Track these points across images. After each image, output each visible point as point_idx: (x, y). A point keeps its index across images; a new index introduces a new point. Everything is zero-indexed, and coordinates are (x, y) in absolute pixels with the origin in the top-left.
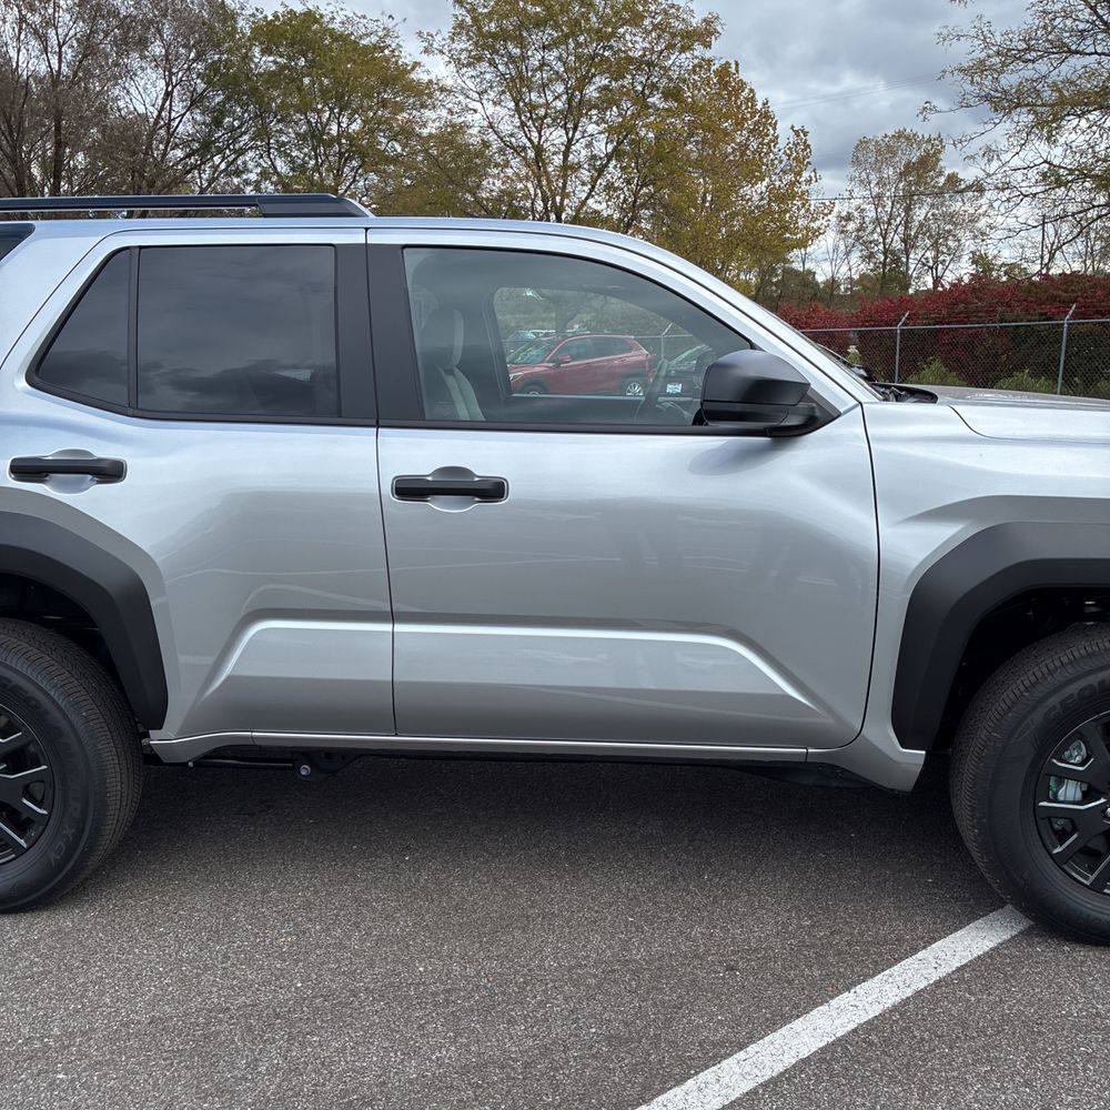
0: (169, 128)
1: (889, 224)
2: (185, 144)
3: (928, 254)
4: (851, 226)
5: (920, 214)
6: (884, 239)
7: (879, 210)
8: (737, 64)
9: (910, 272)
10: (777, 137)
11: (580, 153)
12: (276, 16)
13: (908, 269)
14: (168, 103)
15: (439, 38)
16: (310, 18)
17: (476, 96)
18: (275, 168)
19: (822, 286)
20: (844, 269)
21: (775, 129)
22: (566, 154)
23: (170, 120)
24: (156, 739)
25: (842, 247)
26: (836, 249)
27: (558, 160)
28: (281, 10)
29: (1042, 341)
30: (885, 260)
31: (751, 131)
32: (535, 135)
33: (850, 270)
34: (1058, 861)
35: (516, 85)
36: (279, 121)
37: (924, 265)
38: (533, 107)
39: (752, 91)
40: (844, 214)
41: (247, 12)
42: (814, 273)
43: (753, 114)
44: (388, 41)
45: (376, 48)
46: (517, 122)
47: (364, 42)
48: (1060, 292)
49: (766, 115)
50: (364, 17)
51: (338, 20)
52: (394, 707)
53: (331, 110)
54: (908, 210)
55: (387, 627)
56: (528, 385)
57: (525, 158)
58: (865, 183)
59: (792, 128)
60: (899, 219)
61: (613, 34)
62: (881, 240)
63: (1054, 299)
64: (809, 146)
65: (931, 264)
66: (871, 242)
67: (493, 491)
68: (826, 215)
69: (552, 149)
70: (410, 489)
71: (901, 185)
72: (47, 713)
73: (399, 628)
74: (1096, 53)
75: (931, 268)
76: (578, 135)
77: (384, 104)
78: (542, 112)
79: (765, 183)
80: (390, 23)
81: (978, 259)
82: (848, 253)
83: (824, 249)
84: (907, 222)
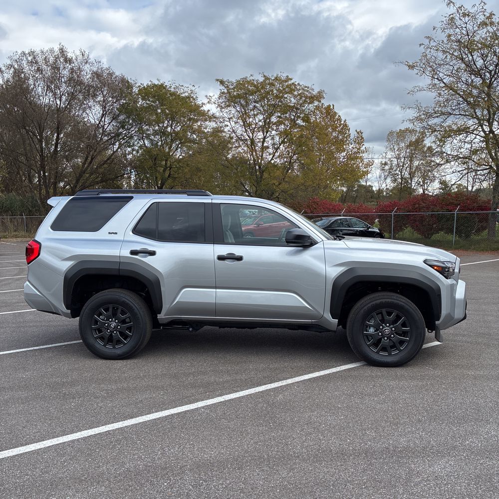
0: (103, 128)
1: (403, 166)
2: (109, 134)
3: (420, 180)
4: (387, 167)
5: (416, 163)
6: (401, 173)
7: (399, 160)
8: (333, 106)
9: (413, 187)
10: (350, 134)
11: (269, 142)
12: (148, 86)
13: (411, 186)
14: (104, 118)
15: (214, 98)
16: (162, 86)
17: (227, 120)
18: (145, 144)
19: (375, 192)
20: (384, 185)
21: (349, 131)
22: (263, 143)
23: (104, 125)
24: (159, 316)
25: (383, 176)
26: (380, 177)
27: (260, 145)
28: (150, 83)
29: (448, 220)
30: (402, 181)
31: (339, 132)
32: (251, 135)
33: (386, 186)
34: (369, 346)
35: (244, 116)
36: (147, 125)
37: (419, 184)
38: (250, 125)
39: (339, 116)
40: (383, 162)
41: (137, 85)
42: (372, 186)
43: (340, 125)
44: (192, 95)
45: (188, 97)
46: (244, 130)
47: (183, 95)
48: (454, 201)
49: (345, 125)
50: (182, 86)
51: (173, 87)
52: (216, 309)
53: (168, 122)
54: (411, 161)
55: (215, 290)
56: (247, 233)
57: (247, 144)
58: (392, 150)
59: (356, 131)
60: (407, 165)
61: (282, 97)
62: (400, 174)
63: (452, 203)
64: (363, 138)
65: (422, 184)
66: (395, 174)
67: (240, 259)
68: (371, 165)
69: (258, 140)
70: (221, 258)
71: (408, 151)
72: (134, 309)
73: (217, 290)
74: (460, 114)
75: (422, 185)
76: (268, 135)
77: (190, 120)
78: (254, 126)
79: (345, 152)
80: (193, 89)
81: (443, 183)
82: (385, 179)
83: (375, 176)
84: (410, 166)
